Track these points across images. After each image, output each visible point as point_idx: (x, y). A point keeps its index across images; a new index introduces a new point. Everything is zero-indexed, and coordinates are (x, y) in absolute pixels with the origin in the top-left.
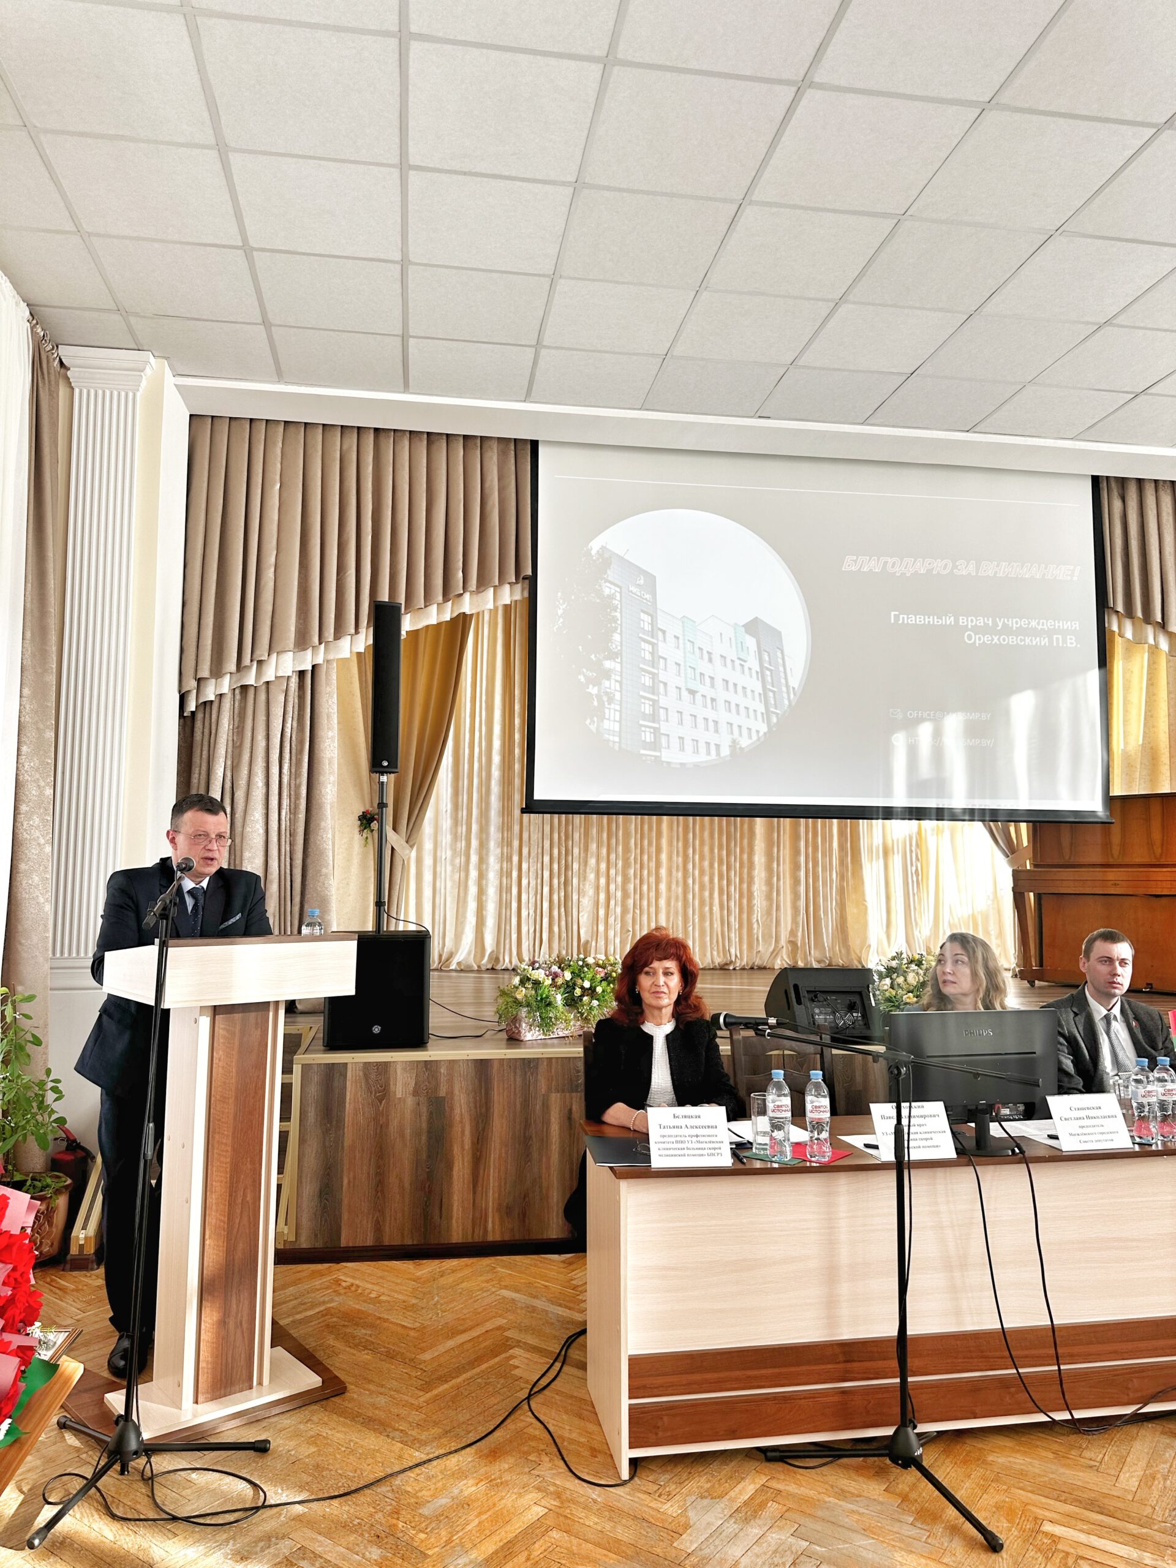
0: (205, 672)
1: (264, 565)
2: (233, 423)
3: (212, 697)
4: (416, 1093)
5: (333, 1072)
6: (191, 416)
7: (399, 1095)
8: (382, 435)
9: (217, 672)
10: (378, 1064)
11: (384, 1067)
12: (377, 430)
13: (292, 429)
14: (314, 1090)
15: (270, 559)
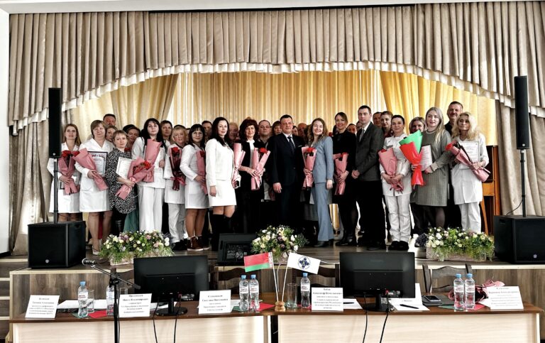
0: (16, 118)
1: (39, 73)
2: (27, 16)
3: (22, 128)
4: (56, 286)
5: (25, 278)
6: (10, 15)
7: (50, 287)
8: (86, 14)
9: (21, 117)
10: (42, 275)
11: (44, 276)
12: (84, 13)
13: (49, 16)
14: (17, 284)
15: (42, 70)
